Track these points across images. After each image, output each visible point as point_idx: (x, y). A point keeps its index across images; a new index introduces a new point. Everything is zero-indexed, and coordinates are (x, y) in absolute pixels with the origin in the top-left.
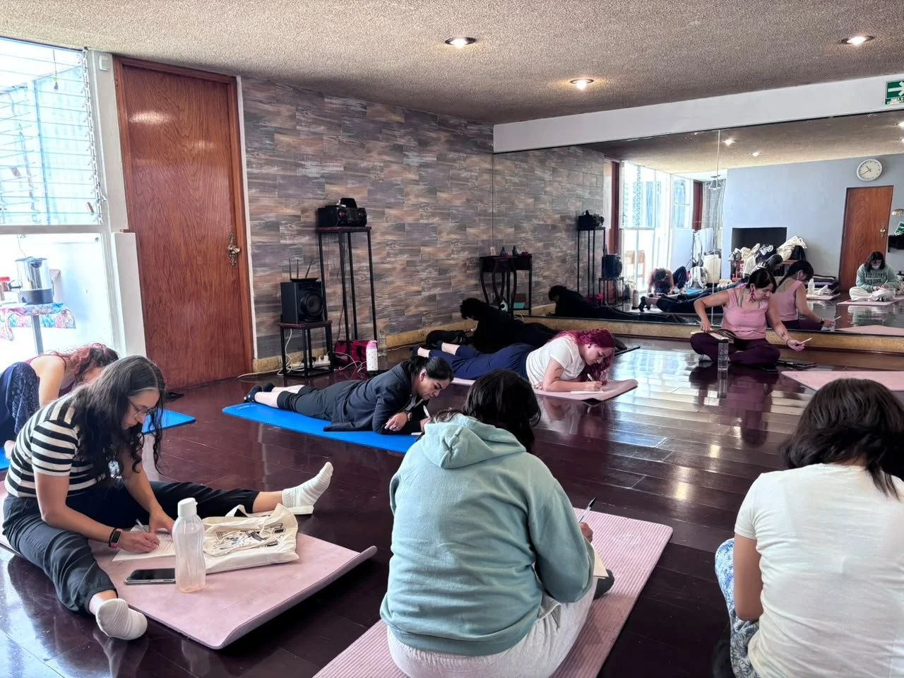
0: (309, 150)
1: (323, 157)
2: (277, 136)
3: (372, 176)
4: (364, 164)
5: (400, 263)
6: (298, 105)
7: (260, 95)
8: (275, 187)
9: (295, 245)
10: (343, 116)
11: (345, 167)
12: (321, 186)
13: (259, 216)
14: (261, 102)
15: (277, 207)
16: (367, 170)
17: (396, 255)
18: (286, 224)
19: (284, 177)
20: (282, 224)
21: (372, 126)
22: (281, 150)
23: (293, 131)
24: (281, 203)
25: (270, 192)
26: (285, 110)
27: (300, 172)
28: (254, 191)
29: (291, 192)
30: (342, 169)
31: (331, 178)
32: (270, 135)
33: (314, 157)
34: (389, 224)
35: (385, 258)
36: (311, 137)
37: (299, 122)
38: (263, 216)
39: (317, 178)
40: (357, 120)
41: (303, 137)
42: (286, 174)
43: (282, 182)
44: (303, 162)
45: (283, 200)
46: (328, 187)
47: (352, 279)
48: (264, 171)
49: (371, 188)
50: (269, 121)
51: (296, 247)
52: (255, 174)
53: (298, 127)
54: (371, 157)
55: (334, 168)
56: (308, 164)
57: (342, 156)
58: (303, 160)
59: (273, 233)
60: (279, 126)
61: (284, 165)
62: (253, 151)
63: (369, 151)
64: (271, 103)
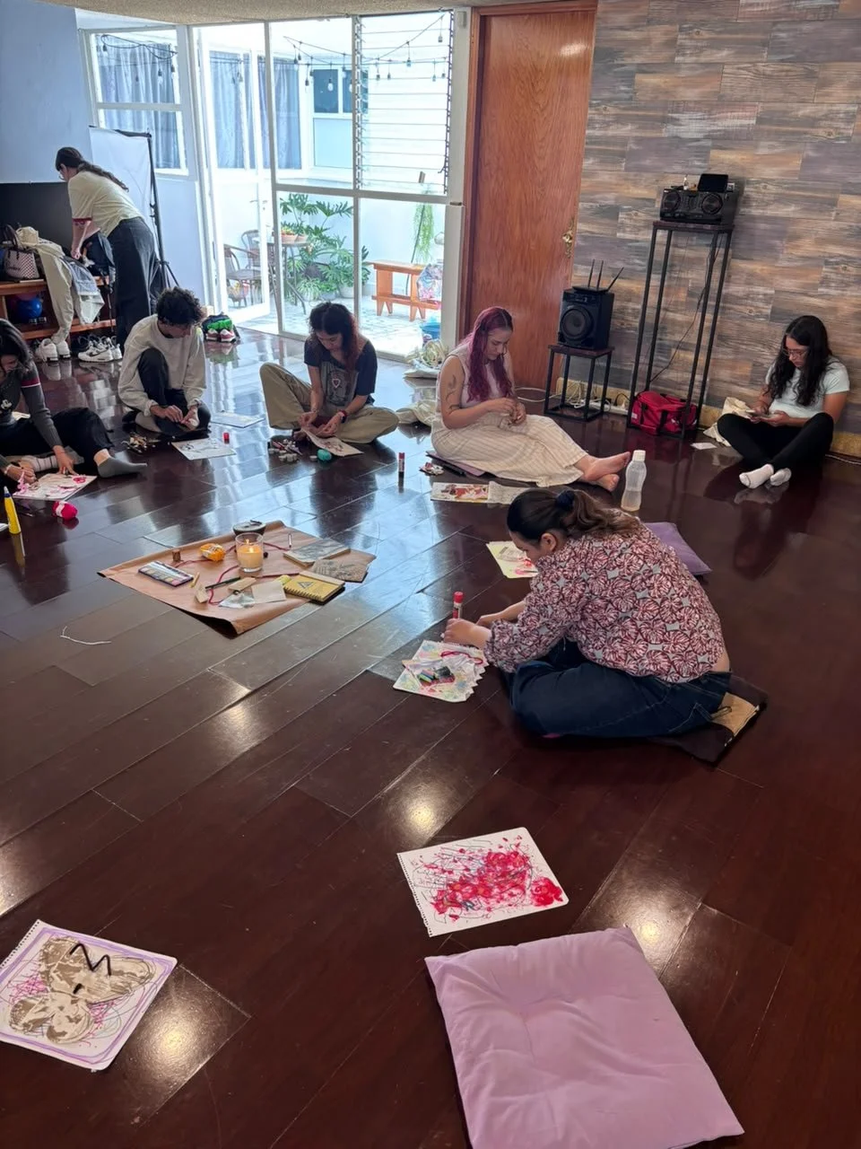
0: (690, 94)
1: (716, 104)
2: (639, 78)
3: (821, 132)
4: (807, 110)
5: (854, 300)
6: (686, 21)
7: (622, 19)
8: (622, 155)
9: (638, 241)
10: (775, 24)
11: (760, 120)
12: (703, 153)
13: (592, 197)
14: (622, 28)
15: (621, 185)
16: (813, 122)
17: (844, 285)
18: (630, 210)
19: (639, 141)
20: (623, 210)
21: (845, 32)
22: (641, 98)
23: (668, 66)
24: (626, 179)
25: (614, 163)
26: (658, 34)
27: (670, 130)
28: (591, 161)
29: (647, 162)
30: (754, 122)
31: (725, 140)
32: (629, 78)
33: (698, 106)
34: (843, 225)
35: (815, 287)
36: (697, 72)
37: (681, 50)
38: (597, 196)
39: (698, 140)
40: (806, 27)
41: (683, 73)
42: (643, 135)
43: (634, 147)
44: (675, 115)
45: (631, 175)
46: (714, 153)
47: (717, 305)
48: (610, 132)
49: (811, 154)
50: (630, 56)
51: (637, 244)
52: (597, 137)
53: (677, 59)
54: (828, 95)
55: (734, 121)
56: (684, 117)
57: (758, 99)
58: (677, 113)
59: (608, 221)
60: (646, 61)
61: (645, 121)
62: (599, 105)
63: (825, 83)
64: (638, 26)
